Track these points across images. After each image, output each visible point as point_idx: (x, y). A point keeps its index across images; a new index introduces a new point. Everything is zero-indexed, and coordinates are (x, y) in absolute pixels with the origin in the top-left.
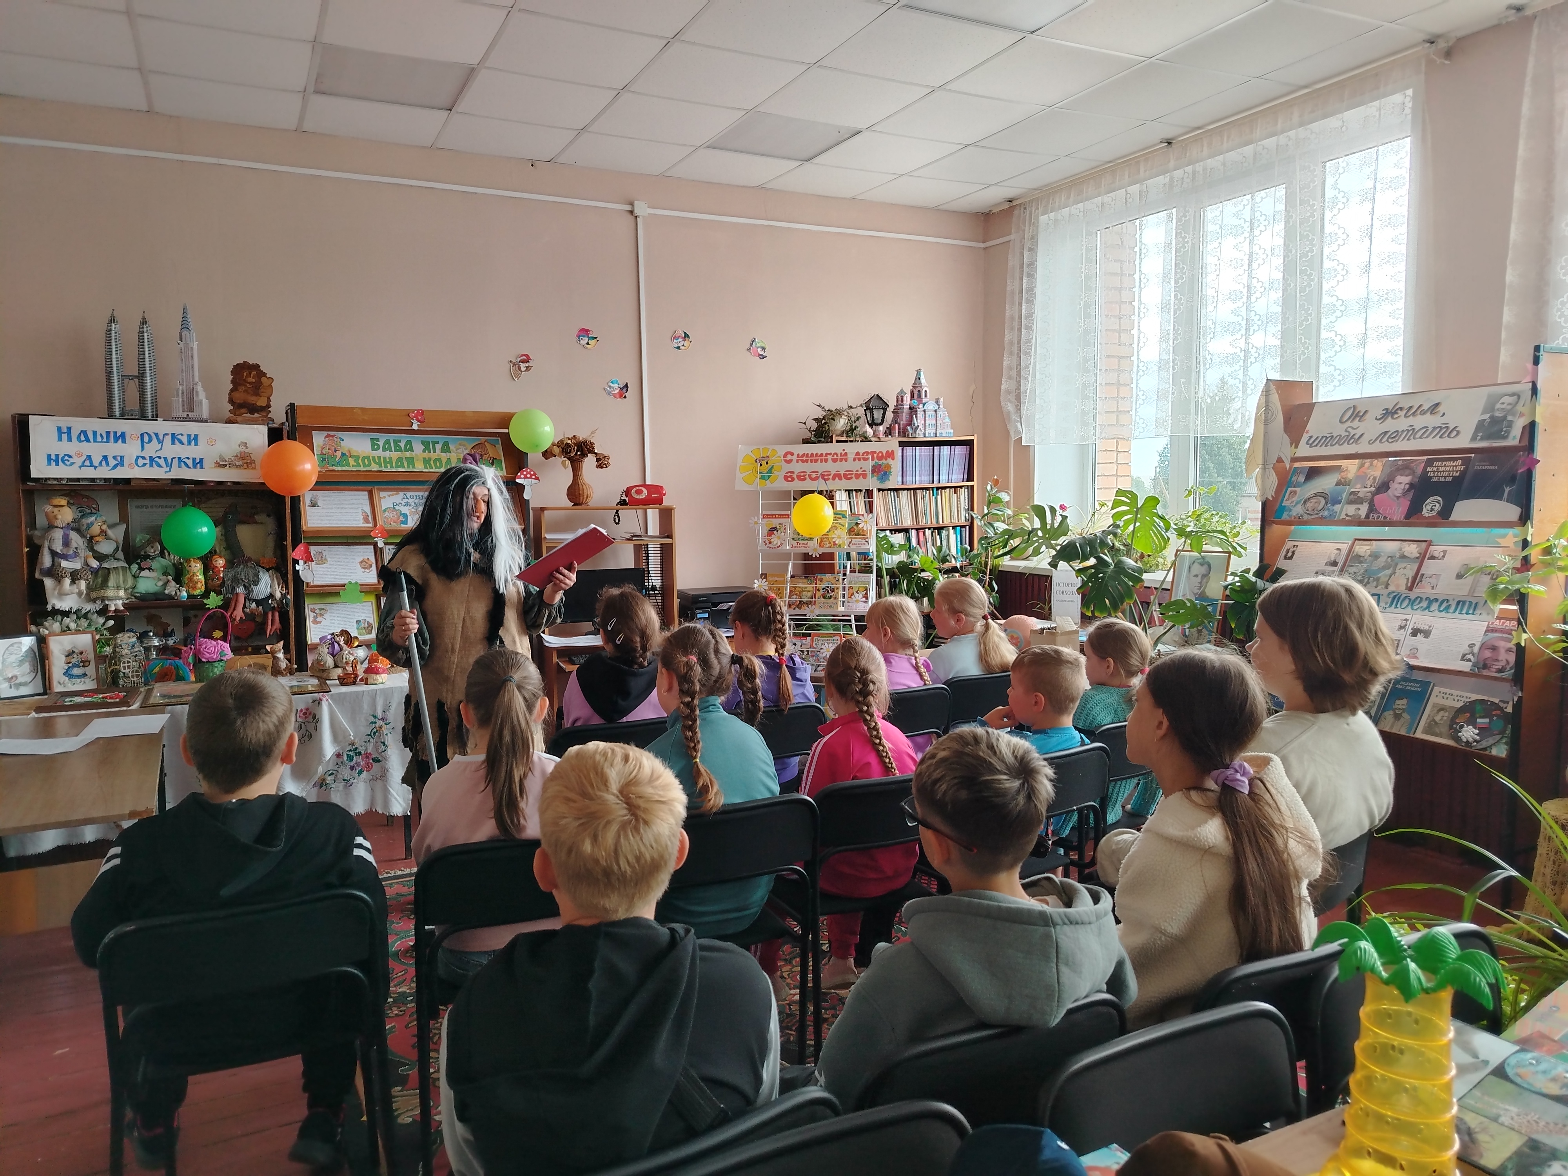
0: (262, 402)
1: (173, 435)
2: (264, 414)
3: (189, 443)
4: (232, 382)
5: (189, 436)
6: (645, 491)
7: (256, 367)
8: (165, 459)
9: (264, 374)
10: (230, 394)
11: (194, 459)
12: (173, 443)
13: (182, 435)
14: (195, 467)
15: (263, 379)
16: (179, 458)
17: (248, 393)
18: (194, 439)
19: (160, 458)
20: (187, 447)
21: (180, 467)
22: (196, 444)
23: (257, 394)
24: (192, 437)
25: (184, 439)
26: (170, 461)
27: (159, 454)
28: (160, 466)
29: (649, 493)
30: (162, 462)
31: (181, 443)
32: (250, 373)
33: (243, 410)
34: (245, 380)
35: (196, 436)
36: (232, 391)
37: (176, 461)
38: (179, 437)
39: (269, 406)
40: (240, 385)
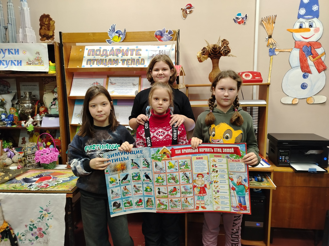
0: (51, 34)
1: (8, 49)
2: (52, 39)
3: (15, 54)
4: (41, 25)
5: (15, 50)
6: (251, 75)
7: (48, 16)
8: (6, 61)
9: (51, 19)
10: (40, 31)
11: (18, 61)
12: (9, 54)
13: (12, 49)
14: (18, 65)
15: (51, 22)
16: (12, 61)
17: (46, 30)
18: (17, 51)
19: (4, 61)
20: (14, 55)
21: (11, 65)
22: (18, 54)
23: (49, 30)
24: (17, 50)
25: (13, 51)
26: (8, 62)
27: (4, 59)
28: (3, 65)
29: (254, 77)
30: (5, 63)
31: (12, 54)
32: (46, 19)
33: (45, 38)
34: (44, 23)
35: (18, 50)
36: (41, 29)
37: (10, 62)
38: (11, 50)
39: (53, 35)
40: (43, 26)
